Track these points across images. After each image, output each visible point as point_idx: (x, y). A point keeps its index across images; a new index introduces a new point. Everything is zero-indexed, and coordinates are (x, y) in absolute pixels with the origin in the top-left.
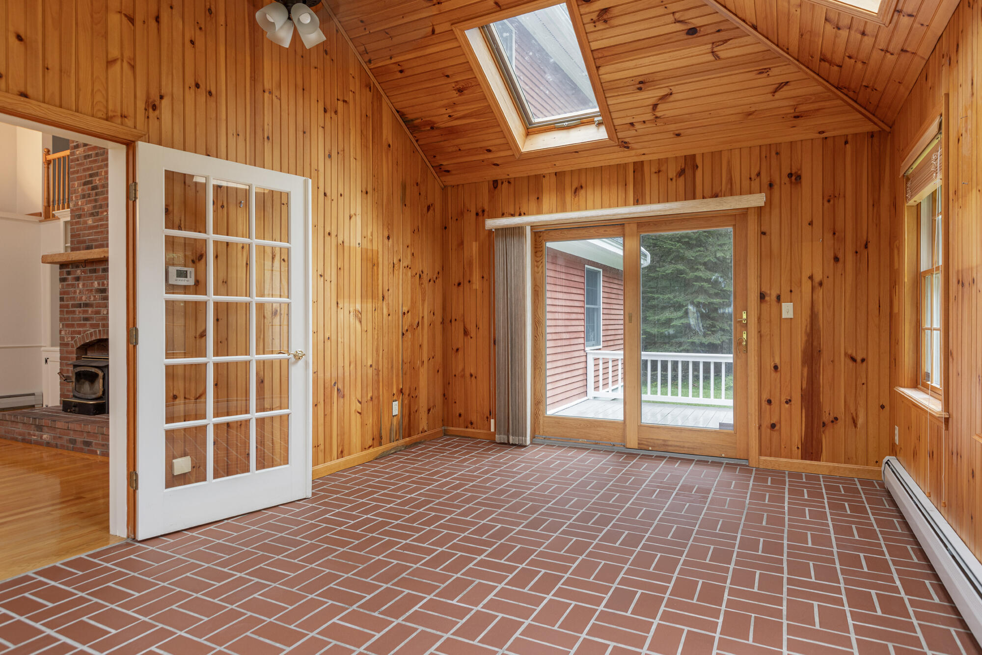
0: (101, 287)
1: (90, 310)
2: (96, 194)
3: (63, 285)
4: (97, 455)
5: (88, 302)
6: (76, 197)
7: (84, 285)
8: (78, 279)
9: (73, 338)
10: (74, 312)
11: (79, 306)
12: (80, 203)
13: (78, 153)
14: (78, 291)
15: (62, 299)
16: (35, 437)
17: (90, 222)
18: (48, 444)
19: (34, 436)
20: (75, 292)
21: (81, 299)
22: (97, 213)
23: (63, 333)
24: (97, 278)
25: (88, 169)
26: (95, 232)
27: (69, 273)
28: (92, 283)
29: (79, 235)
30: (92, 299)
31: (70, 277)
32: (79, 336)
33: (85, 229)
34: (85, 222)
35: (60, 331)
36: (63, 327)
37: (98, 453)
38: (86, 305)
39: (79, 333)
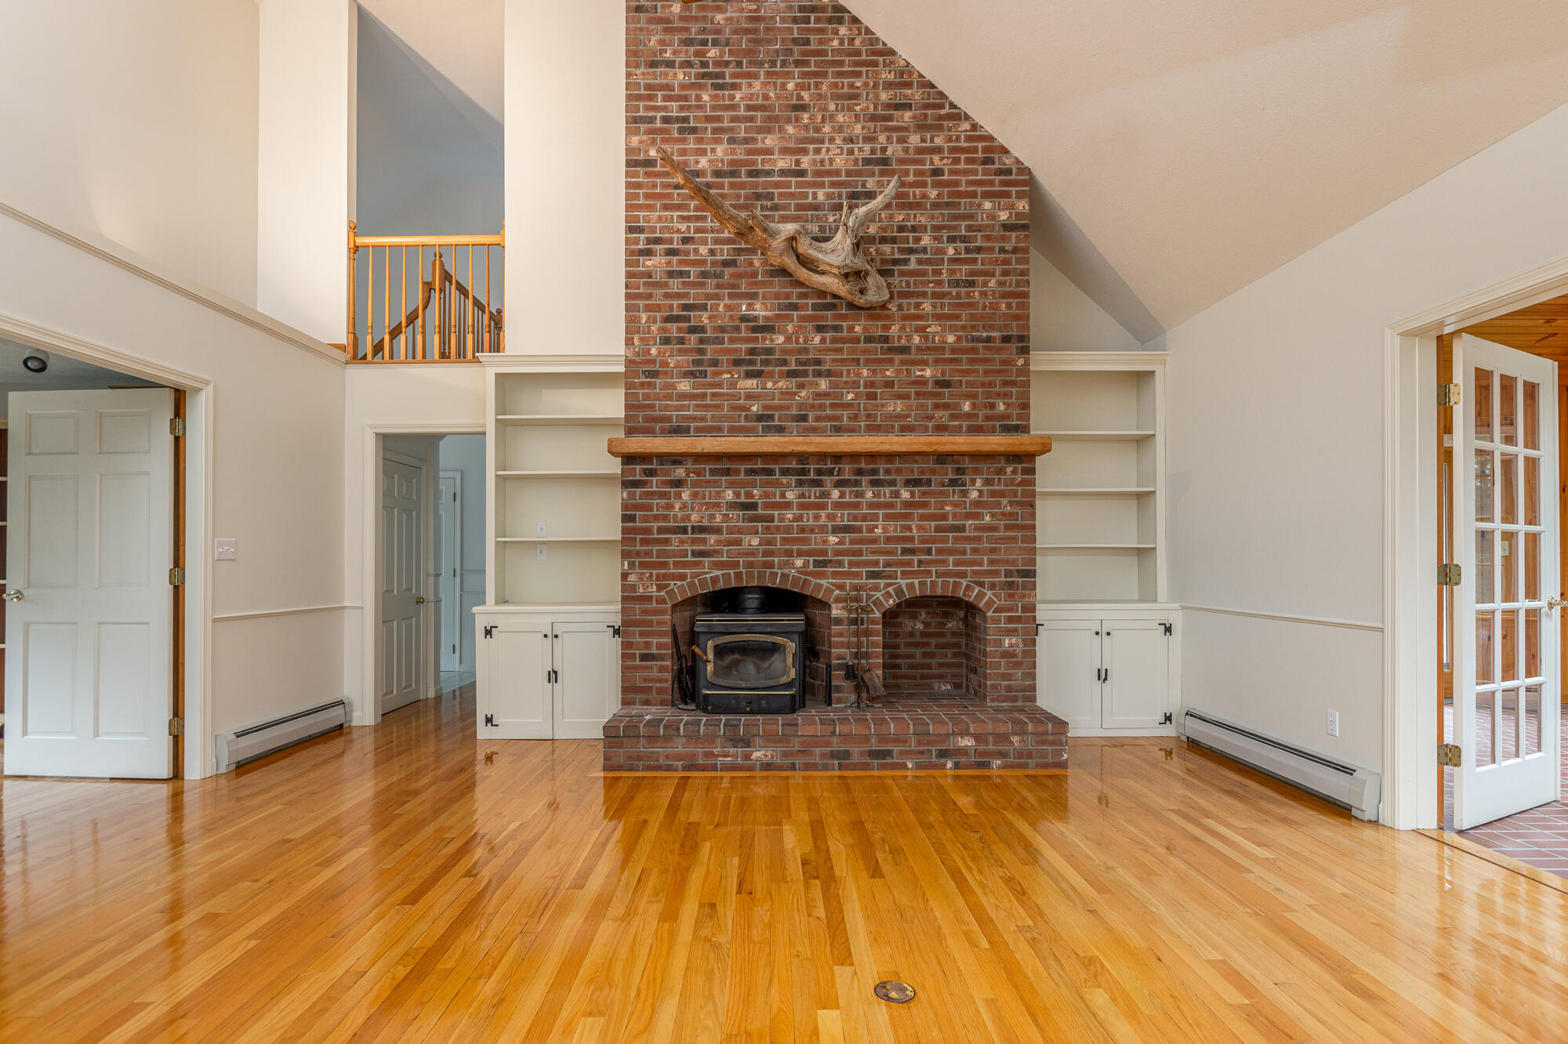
0: (743, 499)
1: (712, 538)
2: (702, 341)
3: (632, 496)
4: (908, 769)
5: (706, 523)
6: (641, 339)
7: (694, 495)
8: (679, 483)
9: (660, 588)
10: (667, 541)
11: (684, 530)
12: (654, 351)
13: (648, 263)
14: (677, 506)
15: (626, 518)
16: (729, 759)
17: (684, 386)
18: (767, 766)
19: (726, 756)
20: (670, 507)
21: (688, 518)
22: (704, 374)
23: (632, 578)
24: (730, 485)
25: (678, 296)
26: (697, 406)
27: (651, 473)
28: (718, 493)
29: (652, 407)
30: (719, 518)
31: (654, 479)
32: (679, 583)
33: (669, 397)
34: (673, 386)
35: (624, 576)
36: (632, 565)
37: (910, 765)
38: (702, 530)
39: (683, 577)
